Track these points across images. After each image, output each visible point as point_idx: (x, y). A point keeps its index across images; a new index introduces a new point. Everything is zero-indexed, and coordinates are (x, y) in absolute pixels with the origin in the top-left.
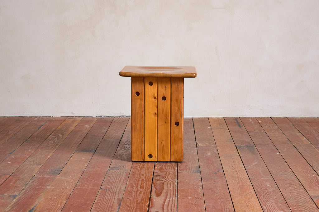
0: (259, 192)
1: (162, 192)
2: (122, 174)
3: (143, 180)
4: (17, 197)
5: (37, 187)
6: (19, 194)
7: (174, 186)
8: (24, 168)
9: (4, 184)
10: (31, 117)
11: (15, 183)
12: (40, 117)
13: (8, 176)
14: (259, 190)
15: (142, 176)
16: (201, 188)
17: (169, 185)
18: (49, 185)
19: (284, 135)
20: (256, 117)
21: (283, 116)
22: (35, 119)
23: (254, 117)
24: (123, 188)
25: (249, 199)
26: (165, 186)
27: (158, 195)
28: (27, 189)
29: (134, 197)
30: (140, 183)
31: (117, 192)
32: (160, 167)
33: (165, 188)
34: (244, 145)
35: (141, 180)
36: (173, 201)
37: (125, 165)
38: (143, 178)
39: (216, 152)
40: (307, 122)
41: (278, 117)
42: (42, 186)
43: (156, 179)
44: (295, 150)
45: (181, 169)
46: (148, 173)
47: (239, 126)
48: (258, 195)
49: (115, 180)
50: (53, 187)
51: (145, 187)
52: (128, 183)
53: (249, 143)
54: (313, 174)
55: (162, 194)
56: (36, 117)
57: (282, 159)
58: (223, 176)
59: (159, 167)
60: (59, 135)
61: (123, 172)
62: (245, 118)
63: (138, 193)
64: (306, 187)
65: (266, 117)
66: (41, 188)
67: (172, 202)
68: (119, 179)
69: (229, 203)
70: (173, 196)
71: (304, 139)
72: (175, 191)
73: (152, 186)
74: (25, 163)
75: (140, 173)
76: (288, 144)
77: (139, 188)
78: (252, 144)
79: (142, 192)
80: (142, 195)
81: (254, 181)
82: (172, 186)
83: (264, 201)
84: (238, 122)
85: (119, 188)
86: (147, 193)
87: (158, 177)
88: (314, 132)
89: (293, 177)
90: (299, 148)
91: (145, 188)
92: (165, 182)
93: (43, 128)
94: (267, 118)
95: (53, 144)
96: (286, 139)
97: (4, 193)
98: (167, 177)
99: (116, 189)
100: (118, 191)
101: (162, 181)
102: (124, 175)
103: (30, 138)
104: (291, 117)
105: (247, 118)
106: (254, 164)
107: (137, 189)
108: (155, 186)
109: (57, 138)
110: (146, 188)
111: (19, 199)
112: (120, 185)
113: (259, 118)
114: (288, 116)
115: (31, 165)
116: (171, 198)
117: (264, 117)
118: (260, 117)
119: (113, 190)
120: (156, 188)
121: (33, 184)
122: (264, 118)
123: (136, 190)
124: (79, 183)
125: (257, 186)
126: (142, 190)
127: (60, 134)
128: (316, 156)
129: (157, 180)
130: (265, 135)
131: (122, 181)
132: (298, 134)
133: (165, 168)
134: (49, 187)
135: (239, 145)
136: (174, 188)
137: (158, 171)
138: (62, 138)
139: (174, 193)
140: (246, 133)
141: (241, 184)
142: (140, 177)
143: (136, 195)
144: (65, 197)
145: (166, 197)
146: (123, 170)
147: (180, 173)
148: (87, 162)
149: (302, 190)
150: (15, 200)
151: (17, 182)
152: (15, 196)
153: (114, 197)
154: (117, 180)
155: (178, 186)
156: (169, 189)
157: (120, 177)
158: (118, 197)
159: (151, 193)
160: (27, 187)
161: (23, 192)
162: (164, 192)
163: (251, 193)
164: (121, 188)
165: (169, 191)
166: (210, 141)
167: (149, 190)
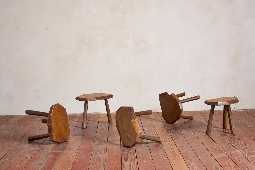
0: (185, 157)
2: (102, 149)
3: (115, 152)
4: (43, 165)
5: (54, 158)
6: (44, 162)
7: (134, 155)
9: (33, 157)
11: (39, 156)
13: (34, 152)
15: (114, 150)
16: (150, 156)
17: (131, 155)
18: (61, 157)
21: (194, 110)
24: (104, 157)
25: (179, 161)
26: (129, 155)
27: (126, 160)
30: (114, 154)
31: (102, 160)
34: (172, 129)
36: (136, 164)
37: (103, 143)
39: (155, 133)
41: (190, 111)
42: (57, 157)
43: (123, 151)
45: (137, 145)
48: (185, 159)
50: (63, 158)
52: (107, 154)
55: (128, 160)
57: (196, 137)
58: (162, 148)
63: (114, 160)
67: (135, 164)
69: (168, 164)
70: (135, 161)
72: (135, 158)
73: (121, 155)
75: (113, 148)
77: (114, 157)
78: (177, 128)
79: (116, 159)
80: (116, 161)
81: (181, 151)
82: (133, 155)
83: (188, 162)
85: (102, 157)
89: (204, 148)
92: (129, 153)
97: (35, 162)
100: (102, 159)
102: (104, 149)
104: (198, 110)
106: (180, 140)
107: (113, 157)
108: (123, 155)
110: (118, 157)
111: (45, 166)
112: (102, 155)
114: (196, 110)
115: (47, 145)
119: (99, 158)
121: (50, 156)
124: (78, 155)
125: (183, 153)
129: (124, 152)
131: (103, 153)
134: (60, 158)
135: (169, 129)
141: (173, 153)
143: (113, 161)
144: (71, 163)
145: (131, 162)
146: (102, 146)
147: (137, 147)
148: (79, 142)
149: (210, 155)
150: (42, 166)
151: (41, 155)
152: (42, 164)
153: (100, 163)
154: (100, 152)
155: (137, 155)
156: (132, 156)
157: (102, 151)
158: (103, 162)
159: (121, 160)
160: (47, 158)
161: (46, 161)
162: (129, 158)
163: (180, 157)
164: (103, 157)
165: (132, 158)
166: (152, 127)
167: (120, 158)
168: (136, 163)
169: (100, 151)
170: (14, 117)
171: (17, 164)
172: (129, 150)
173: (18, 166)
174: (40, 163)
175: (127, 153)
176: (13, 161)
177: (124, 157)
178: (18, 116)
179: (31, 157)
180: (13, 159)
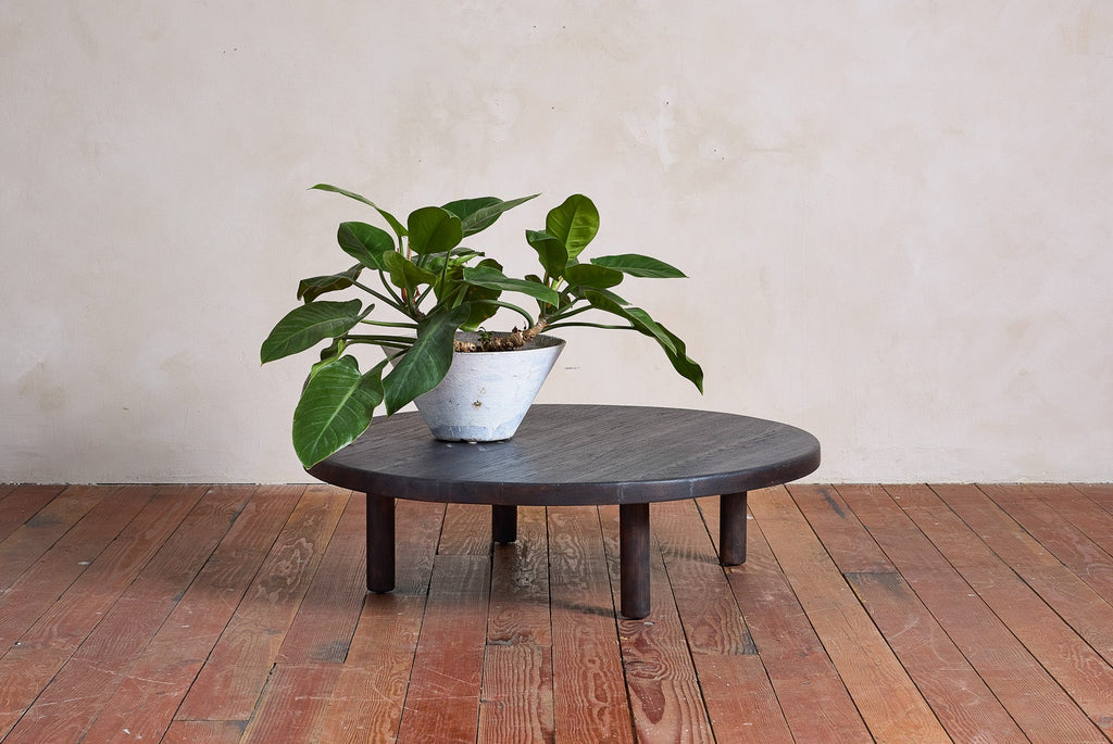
0: (942, 708)
1: (663, 710)
2: (529, 659)
3: (596, 676)
4: (249, 727)
5: (297, 699)
6: (252, 718)
7: (693, 693)
8: (235, 644)
9: (194, 689)
10: (193, 487)
11: (225, 686)
12: (220, 486)
13: (198, 666)
14: (940, 701)
15: (589, 665)
16: (772, 697)
17: (678, 690)
18: (330, 692)
19: (977, 539)
20: (883, 483)
21: (966, 482)
22: (210, 492)
23: (877, 483)
24: (547, 696)
25: (917, 727)
26: (666, 692)
27: (655, 718)
28: (269, 704)
29: (587, 724)
30: (592, 685)
31: (534, 711)
32: (636, 636)
33: (669, 700)
34: (867, 569)
35: (590, 675)
36: (703, 735)
37: (531, 633)
38: (595, 668)
39: (787, 591)
40: (1040, 499)
41: (949, 482)
42: (310, 694)
43: (635, 673)
44: (1022, 586)
45: (698, 643)
46: (606, 654)
47: (837, 510)
48: (940, 715)
49: (516, 678)
50: (344, 699)
51: (609, 695)
52: (555, 684)
53: (880, 564)
54: (1086, 655)
55: (666, 716)
56: (211, 487)
57: (989, 612)
58: (827, 662)
59: (633, 638)
60: (300, 544)
61: (532, 652)
62: (850, 486)
63: (595, 712)
64: (1072, 692)
65: (914, 483)
66: (308, 701)
67: (701, 738)
68: (528, 675)
69: (865, 740)
70: (698, 721)
71: (1040, 551)
72: (698, 706)
73: (627, 693)
74: (231, 627)
75: (582, 656)
76: (995, 566)
77: (594, 700)
78: (890, 568)
79: (607, 711)
80: (607, 718)
81: (921, 677)
82: (687, 694)
83: (960, 733)
84: (829, 499)
85: (535, 699)
86: (619, 711)
87: (639, 667)
88: (1067, 528)
89: (1032, 665)
90: (1032, 580)
91: (609, 699)
92: (663, 682)
93: (244, 522)
94: (917, 487)
95: (293, 569)
96: (988, 553)
97: (209, 715)
98: (663, 667)
99: (529, 704)
100: (534, 707)
101: (651, 677)
102: (538, 662)
103: (217, 552)
104: (988, 482)
105: (855, 486)
106: (907, 627)
107: (589, 701)
108: (637, 692)
109: (297, 553)
110: (613, 701)
111: (258, 732)
112: (534, 689)
113: (892, 486)
114: (981, 480)
115: (253, 633)
116: (695, 727)
117: (907, 483)
118: (895, 483)
119: (521, 705)
120: (642, 700)
121: (280, 690)
122: (907, 486)
123: (586, 704)
124: (412, 687)
125: (931, 690)
126: (602, 704)
127: (303, 540)
128: (1084, 601)
129: (638, 675)
130: (923, 538)
131: (537, 678)
132: (1020, 536)
133: (652, 641)
134: (332, 698)
135: (852, 570)
136: (695, 698)
137: (632, 650)
138: (315, 551)
139: (699, 710)
140: (863, 534)
141: (884, 686)
142: (587, 668)
143: (593, 721)
144: (387, 725)
145: (680, 723)
146: (528, 646)
147: (699, 653)
148: (414, 624)
149: (1063, 701)
150: (247, 736)
151: (233, 684)
152: (243, 724)
153: (529, 726)
154: (522, 676)
155: (704, 693)
156: (681, 699)
157: (529, 668)
158: (541, 723)
159: (632, 715)
160: (266, 699)
161: (260, 711)
162: (669, 707)
163: (918, 709)
164: (539, 698)
165: (683, 706)
166: (763, 560)
167: (624, 705)
168: (703, 732)
169: (521, 671)
170: (65, 496)
171: (119, 725)
172: (663, 670)
173: (126, 731)
174: (237, 722)
175: (655, 683)
176: (97, 705)
177: (644, 701)
178: (83, 488)
179: (183, 692)
180: (95, 699)
